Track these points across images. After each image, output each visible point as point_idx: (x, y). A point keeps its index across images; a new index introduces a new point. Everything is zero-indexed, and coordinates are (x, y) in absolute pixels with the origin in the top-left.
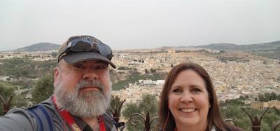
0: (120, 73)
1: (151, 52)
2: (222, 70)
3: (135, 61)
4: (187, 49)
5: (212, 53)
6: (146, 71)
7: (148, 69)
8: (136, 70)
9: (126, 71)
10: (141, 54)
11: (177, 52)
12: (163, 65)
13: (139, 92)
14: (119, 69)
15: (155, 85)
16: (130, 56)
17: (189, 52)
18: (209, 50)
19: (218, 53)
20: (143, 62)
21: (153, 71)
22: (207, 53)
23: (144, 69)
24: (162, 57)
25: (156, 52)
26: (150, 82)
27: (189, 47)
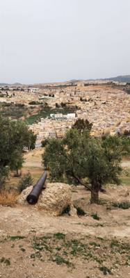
0: (32, 108)
1: (61, 86)
2: (128, 102)
3: (45, 95)
4: (96, 82)
5: (119, 85)
6: (57, 105)
7: (59, 103)
8: (46, 104)
9: (37, 106)
10: (51, 88)
11: (86, 85)
12: (72, 99)
13: (50, 126)
14: (30, 104)
15: (66, 118)
16: (40, 91)
17: (97, 84)
18: (117, 83)
19: (125, 86)
20: (53, 96)
21: (63, 105)
22: (114, 86)
23: (54, 103)
24: (72, 91)
25: (65, 86)
26: (61, 115)
27: (97, 80)
